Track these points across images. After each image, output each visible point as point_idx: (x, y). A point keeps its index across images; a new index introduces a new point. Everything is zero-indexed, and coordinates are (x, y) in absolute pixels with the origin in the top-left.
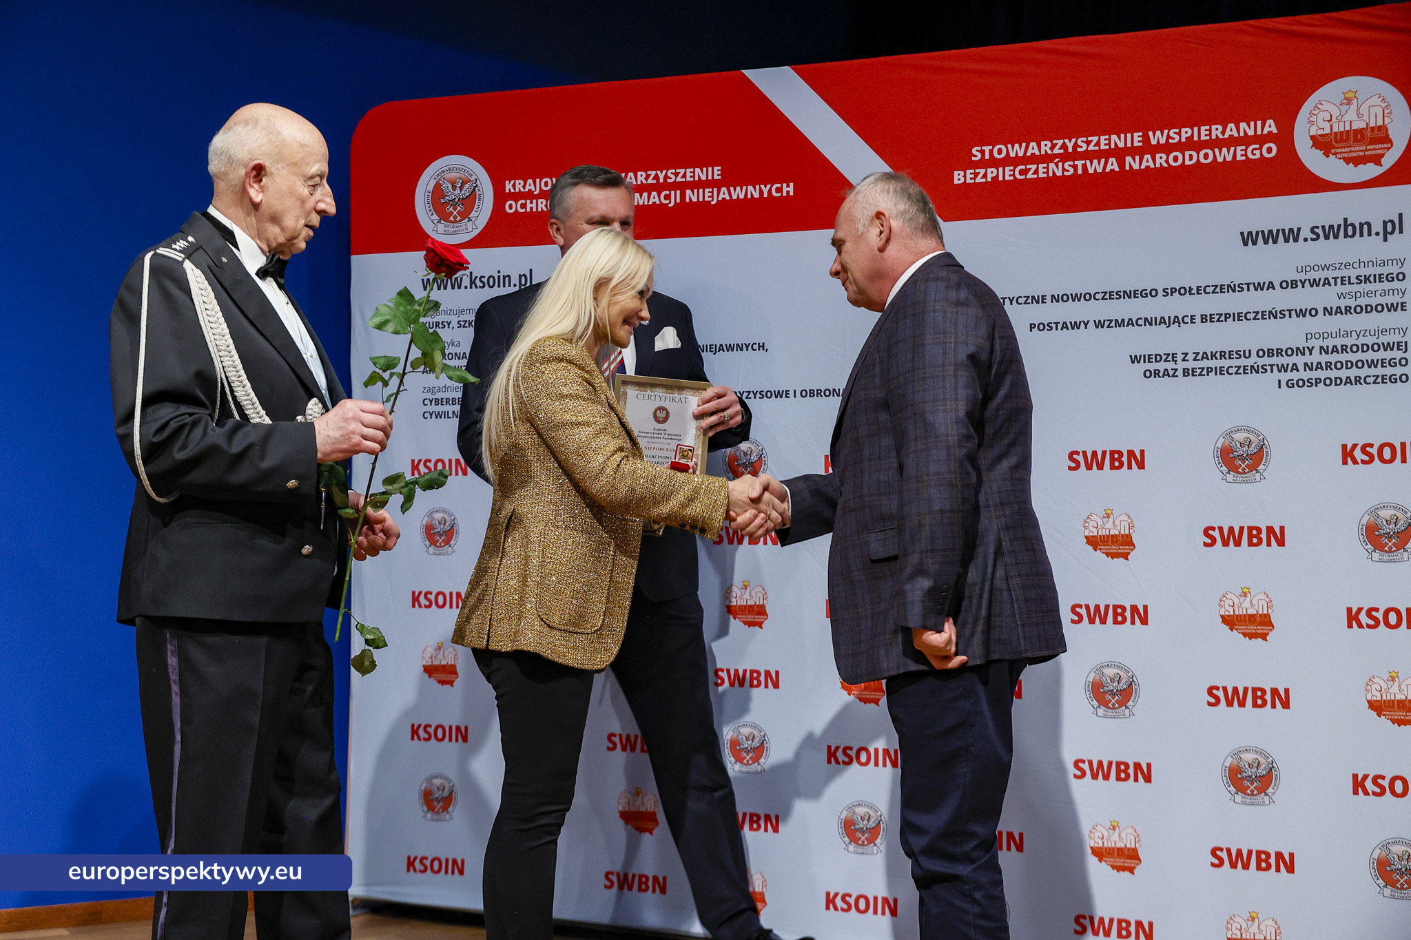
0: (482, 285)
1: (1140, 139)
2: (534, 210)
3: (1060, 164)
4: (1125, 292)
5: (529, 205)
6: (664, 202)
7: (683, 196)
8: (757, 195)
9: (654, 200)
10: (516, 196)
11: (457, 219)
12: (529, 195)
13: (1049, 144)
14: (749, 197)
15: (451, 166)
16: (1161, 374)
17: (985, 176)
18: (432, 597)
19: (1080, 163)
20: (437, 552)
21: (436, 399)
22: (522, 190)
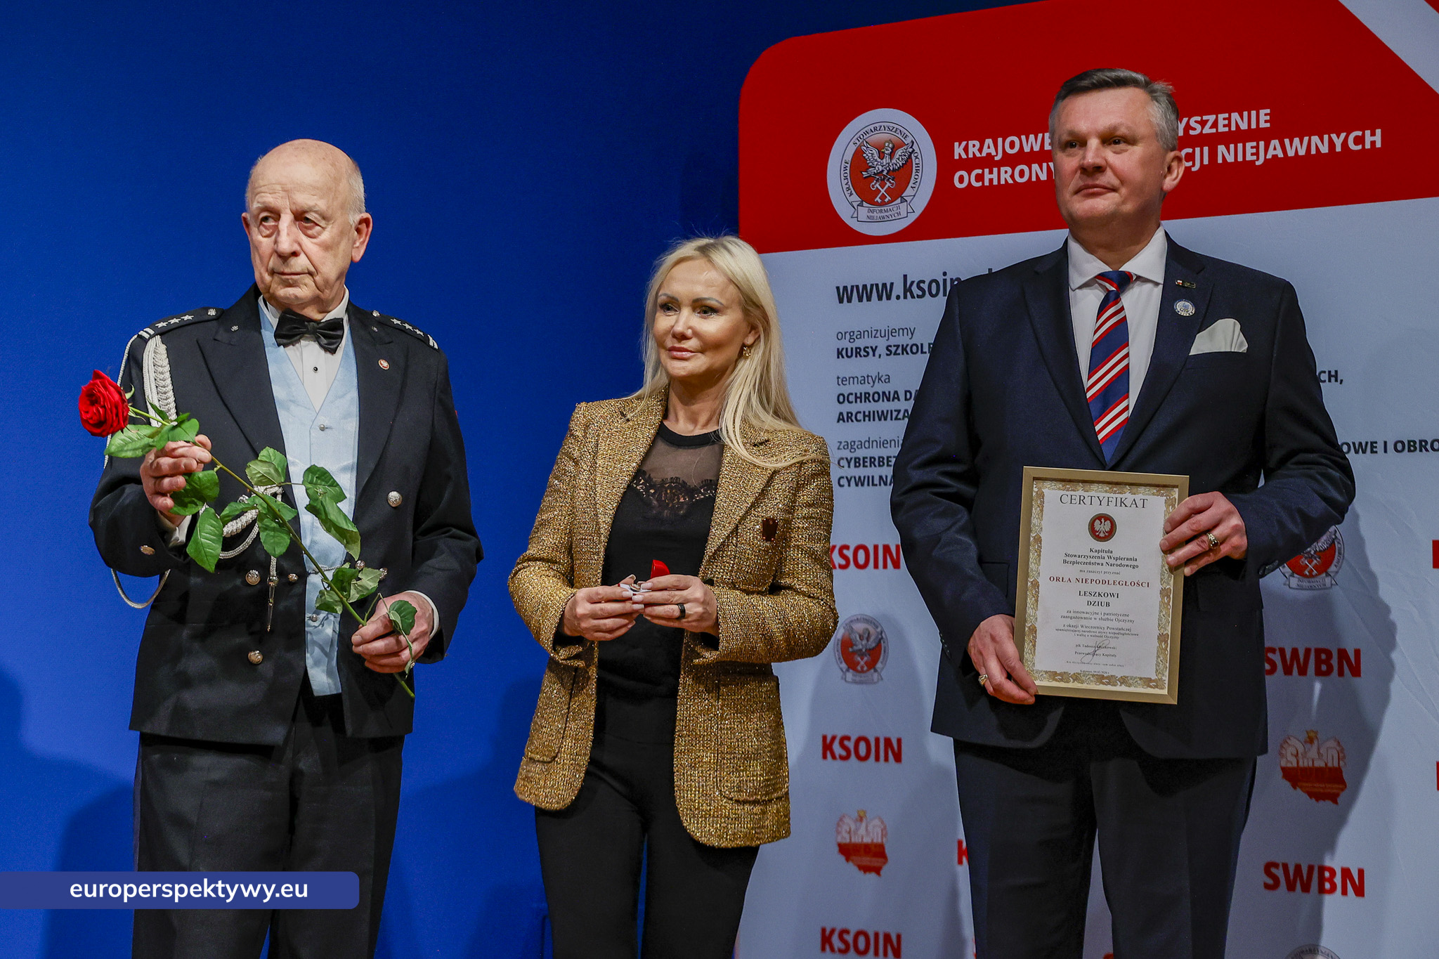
0: (920, 293)
2: (995, 183)
5: (987, 176)
7: (1213, 154)
8: (1324, 149)
10: (969, 164)
11: (886, 200)
12: (988, 162)
14: (1313, 151)
15: (877, 125)
18: (850, 745)
20: (858, 679)
21: (855, 459)
22: (978, 155)
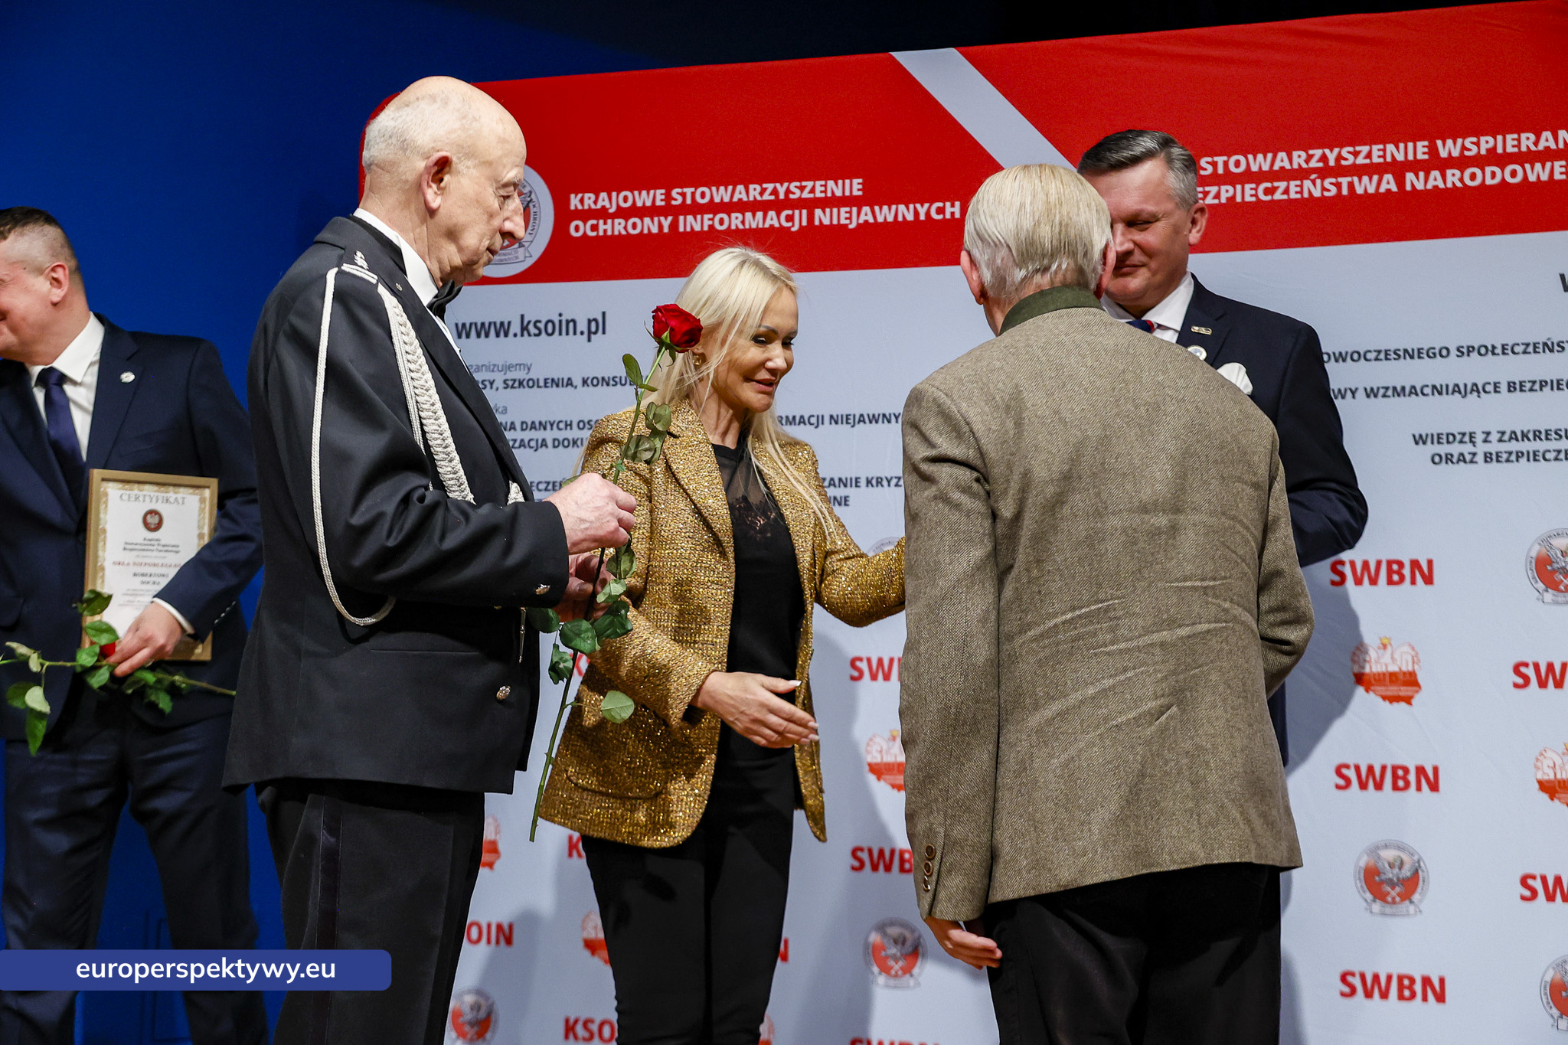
0: (537, 332)
1: (1426, 150)
2: (609, 233)
3: (1318, 181)
4: (1406, 351)
5: (602, 227)
6: (786, 224)
7: (811, 217)
8: (910, 217)
9: (772, 222)
10: (585, 215)
12: (603, 214)
13: (1303, 154)
14: (900, 219)
16: (1455, 460)
17: (1217, 196)
19: (1344, 181)
22: (593, 207)
